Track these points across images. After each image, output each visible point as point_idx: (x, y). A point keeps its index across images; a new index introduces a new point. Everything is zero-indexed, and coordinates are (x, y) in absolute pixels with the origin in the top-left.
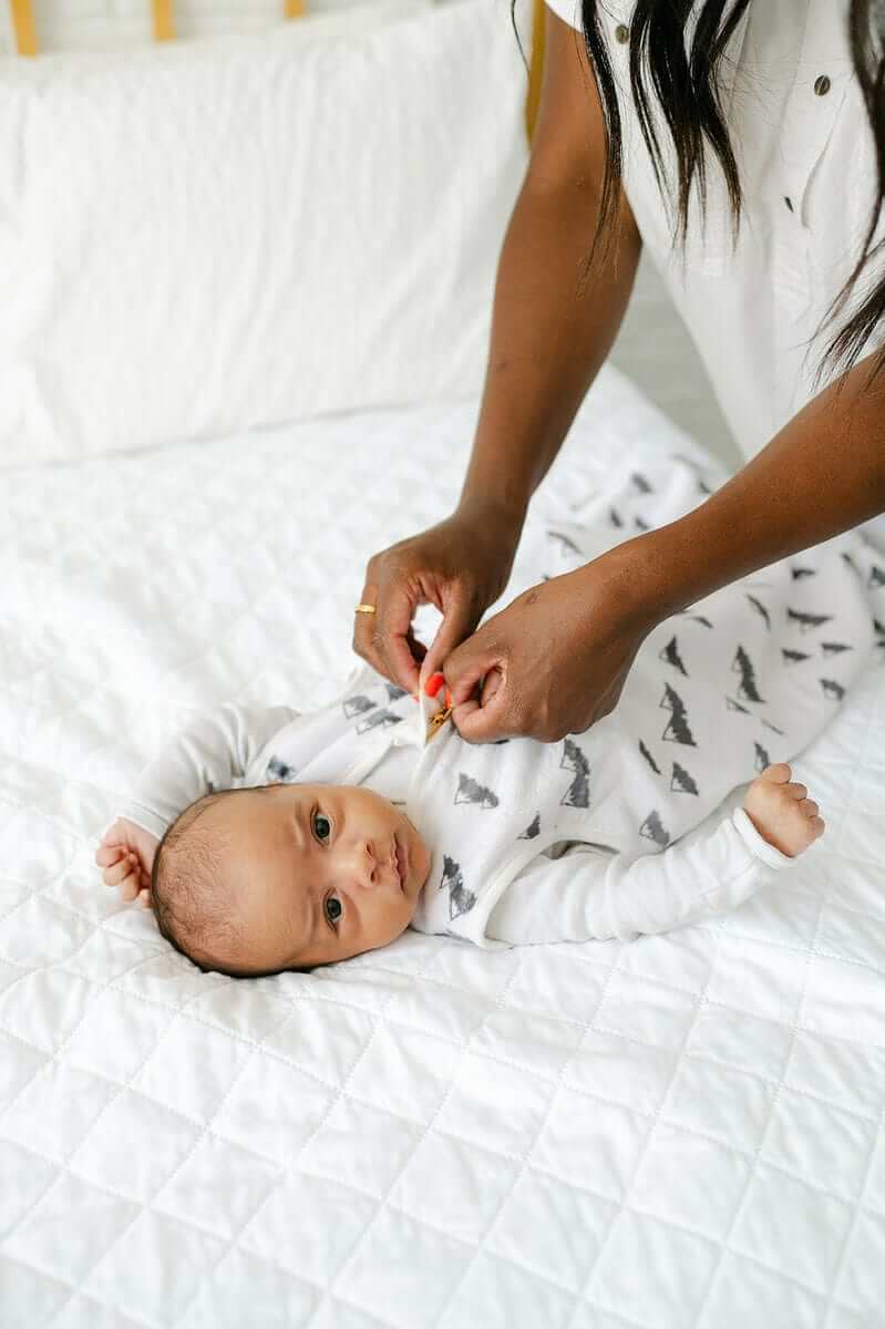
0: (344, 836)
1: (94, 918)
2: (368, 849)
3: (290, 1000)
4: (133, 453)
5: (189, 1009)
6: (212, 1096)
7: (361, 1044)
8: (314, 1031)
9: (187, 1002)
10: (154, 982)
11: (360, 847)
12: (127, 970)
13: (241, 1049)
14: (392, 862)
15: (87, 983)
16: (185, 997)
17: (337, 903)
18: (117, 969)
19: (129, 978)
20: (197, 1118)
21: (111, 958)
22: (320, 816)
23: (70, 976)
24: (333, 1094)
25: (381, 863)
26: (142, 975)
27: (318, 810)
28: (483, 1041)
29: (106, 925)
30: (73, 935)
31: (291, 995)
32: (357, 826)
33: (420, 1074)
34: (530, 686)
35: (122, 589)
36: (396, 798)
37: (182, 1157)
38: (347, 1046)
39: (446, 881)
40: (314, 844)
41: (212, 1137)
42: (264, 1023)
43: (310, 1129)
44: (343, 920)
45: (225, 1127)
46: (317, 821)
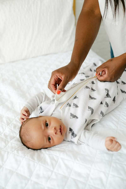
0: (51, 126)
1: (9, 140)
2: (55, 129)
3: (44, 154)
4: (13, 62)
5: (26, 157)
6: (31, 173)
7: (57, 162)
8: (48, 160)
9: (26, 155)
10: (20, 152)
11: (53, 128)
12: (15, 150)
13: (36, 164)
14: (59, 130)
15: (8, 152)
16: (25, 155)
17: (50, 138)
18: (13, 150)
19: (15, 151)
20: (28, 177)
21: (12, 148)
22: (47, 123)
23: (5, 151)
24: (52, 172)
25: (57, 131)
26: (18, 150)
27: (46, 122)
28: (78, 160)
29: (11, 141)
30: (6, 144)
31: (44, 153)
32: (53, 125)
33: (67, 167)
34: (111, 74)
35: (12, 84)
36: (60, 118)
37: (26, 184)
38: (54, 162)
39: (70, 132)
40: (46, 128)
41: (31, 181)
42: (40, 159)
43: (49, 178)
44: (51, 141)
45: (34, 179)
46: (46, 123)
